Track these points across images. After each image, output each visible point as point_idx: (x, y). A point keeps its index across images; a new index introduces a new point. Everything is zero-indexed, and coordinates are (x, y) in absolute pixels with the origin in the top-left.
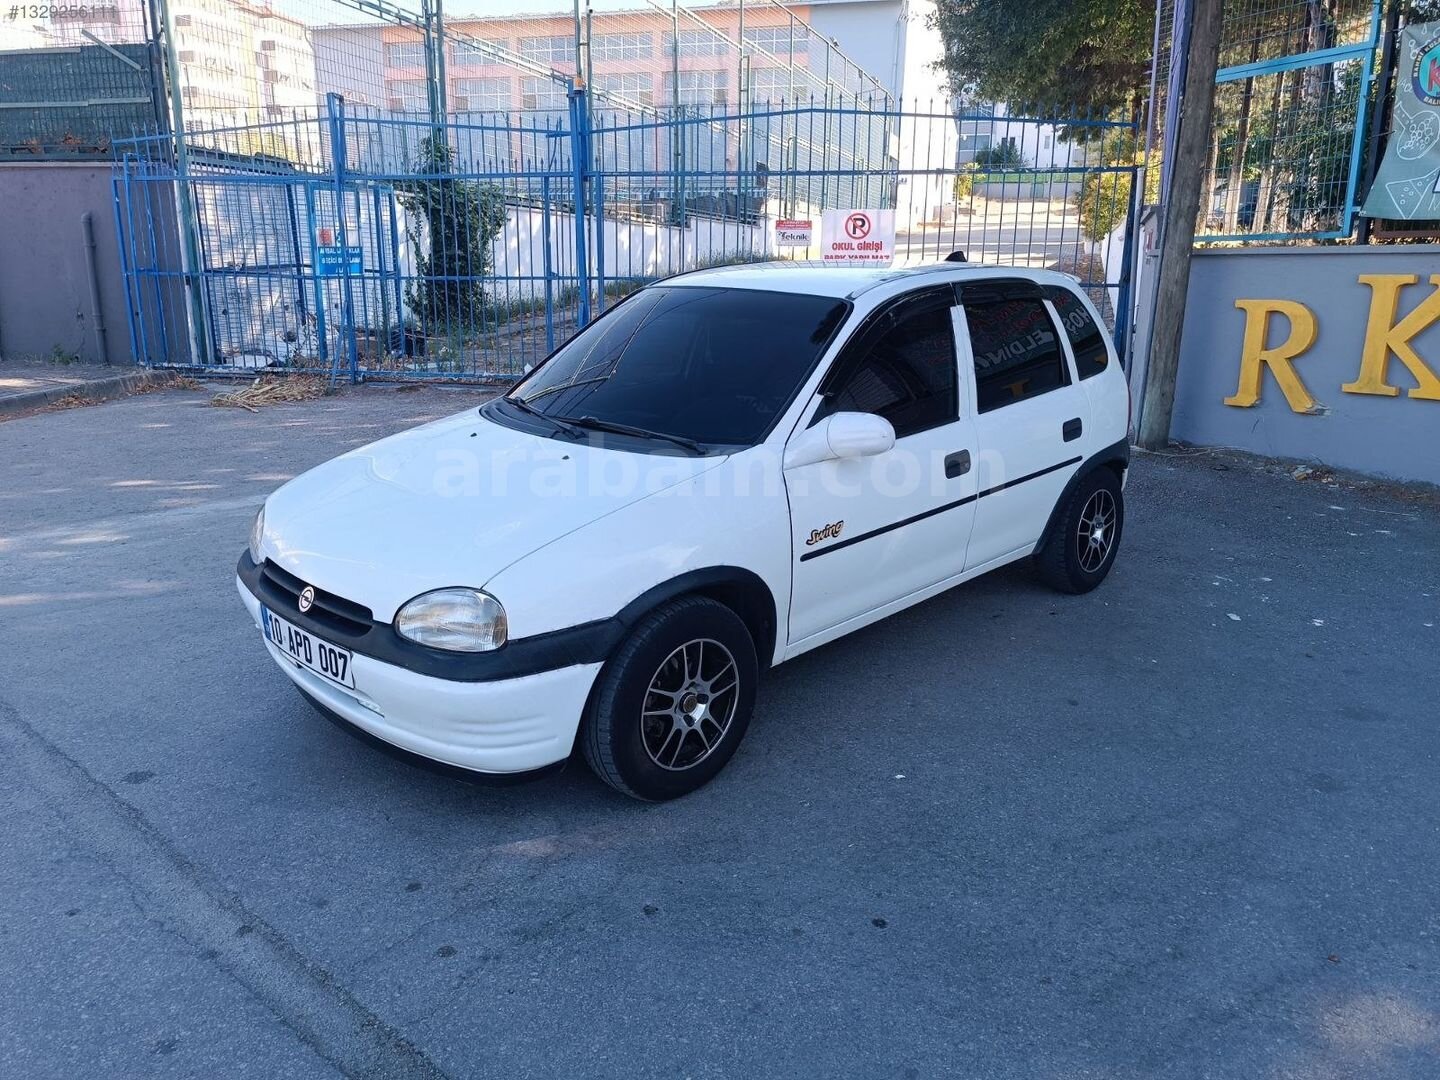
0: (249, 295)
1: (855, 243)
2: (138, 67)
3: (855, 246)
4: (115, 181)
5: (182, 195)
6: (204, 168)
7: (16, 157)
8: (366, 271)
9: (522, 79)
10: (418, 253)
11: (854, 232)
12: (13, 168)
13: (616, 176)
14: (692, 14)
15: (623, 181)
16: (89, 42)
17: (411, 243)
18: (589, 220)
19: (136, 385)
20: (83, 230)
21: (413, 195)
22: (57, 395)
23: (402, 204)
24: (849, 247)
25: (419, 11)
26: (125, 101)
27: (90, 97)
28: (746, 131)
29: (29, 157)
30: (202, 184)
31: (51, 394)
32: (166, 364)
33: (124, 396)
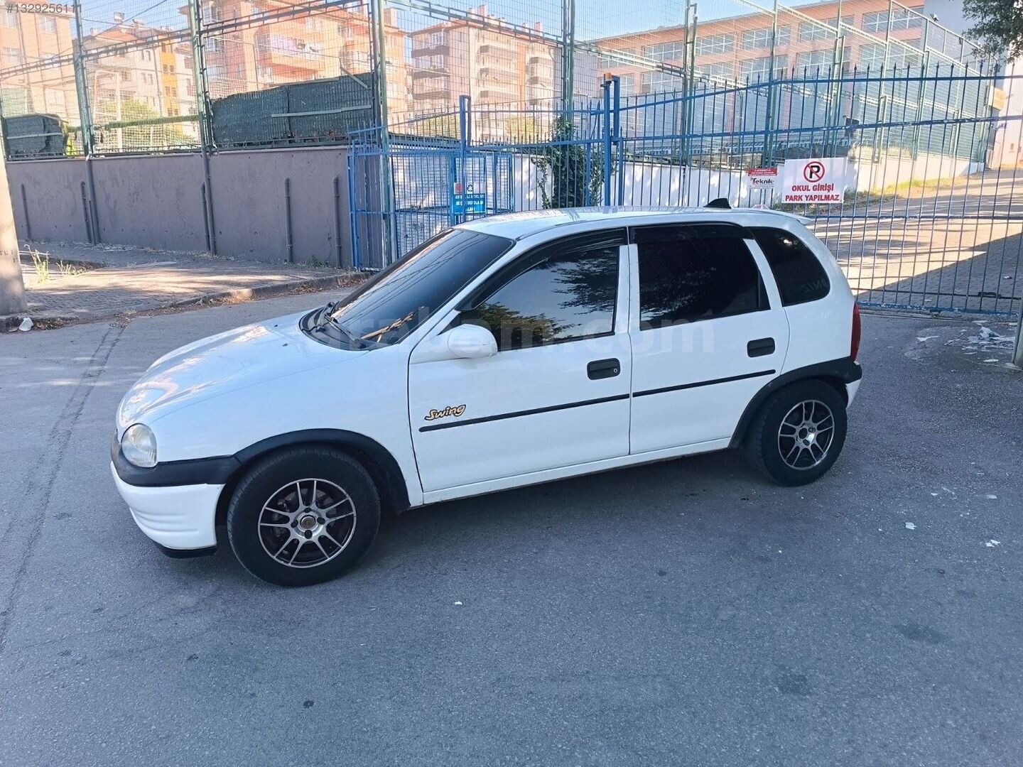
0: (423, 227)
1: (811, 185)
2: (366, 87)
3: (810, 188)
4: (349, 157)
5: (384, 165)
6: (399, 147)
7: (306, 144)
8: (488, 209)
9: (642, 74)
10: (544, 196)
11: (811, 177)
12: (303, 151)
13: (635, 140)
14: (796, 12)
15: (717, 140)
16: (344, 74)
17: (539, 189)
18: (684, 169)
19: (343, 281)
20: (333, 186)
21: (543, 157)
22: (294, 286)
23: (534, 163)
24: (806, 188)
25: (559, 33)
26: (359, 108)
27: (342, 107)
28: (835, 95)
29: (311, 144)
30: (397, 157)
31: (291, 285)
32: (367, 269)
33: (334, 288)
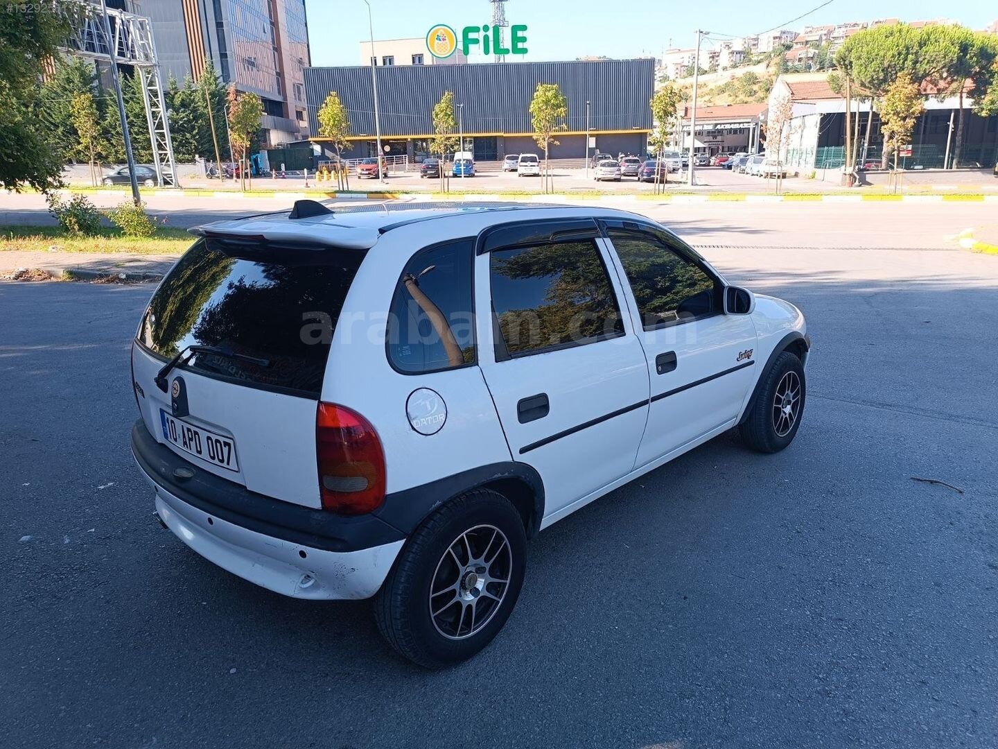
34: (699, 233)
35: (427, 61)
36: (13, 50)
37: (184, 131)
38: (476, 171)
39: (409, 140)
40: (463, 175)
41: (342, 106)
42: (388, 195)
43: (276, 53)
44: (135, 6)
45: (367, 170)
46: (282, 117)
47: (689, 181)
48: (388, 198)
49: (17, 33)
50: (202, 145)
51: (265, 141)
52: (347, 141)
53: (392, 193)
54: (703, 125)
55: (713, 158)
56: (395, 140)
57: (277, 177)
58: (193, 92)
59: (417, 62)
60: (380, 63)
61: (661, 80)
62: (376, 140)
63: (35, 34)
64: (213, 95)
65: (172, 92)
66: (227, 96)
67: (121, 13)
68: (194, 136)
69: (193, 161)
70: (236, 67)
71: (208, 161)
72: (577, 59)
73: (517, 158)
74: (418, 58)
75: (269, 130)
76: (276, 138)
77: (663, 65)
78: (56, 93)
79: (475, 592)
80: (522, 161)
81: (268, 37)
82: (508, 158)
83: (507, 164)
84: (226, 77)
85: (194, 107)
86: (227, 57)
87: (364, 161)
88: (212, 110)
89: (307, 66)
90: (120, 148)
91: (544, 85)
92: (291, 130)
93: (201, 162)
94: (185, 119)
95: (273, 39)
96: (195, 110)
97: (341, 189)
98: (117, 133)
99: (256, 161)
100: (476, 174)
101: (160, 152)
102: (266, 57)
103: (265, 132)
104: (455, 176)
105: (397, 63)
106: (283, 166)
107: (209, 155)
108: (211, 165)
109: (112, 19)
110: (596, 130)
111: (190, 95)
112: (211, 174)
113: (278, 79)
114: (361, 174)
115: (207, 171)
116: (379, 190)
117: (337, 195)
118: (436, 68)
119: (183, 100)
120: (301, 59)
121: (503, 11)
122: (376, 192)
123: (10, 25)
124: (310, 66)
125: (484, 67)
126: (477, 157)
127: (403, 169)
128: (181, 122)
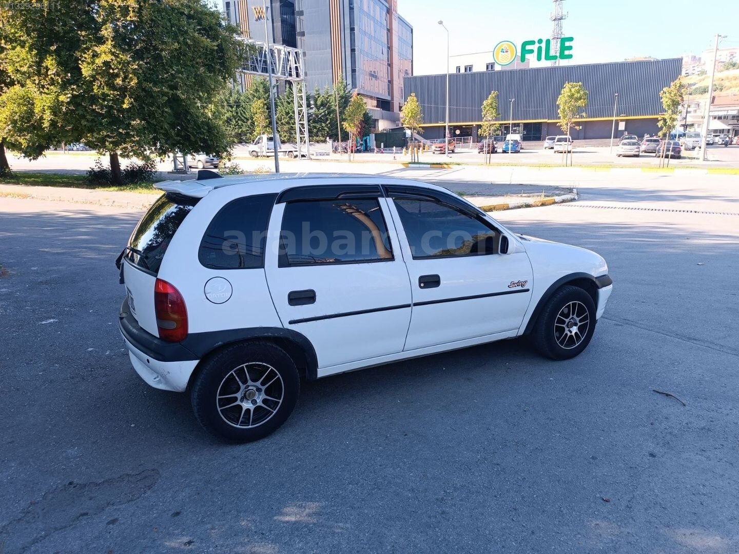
34: (681, 200)
35: (497, 68)
36: (209, 74)
37: (321, 122)
38: (522, 148)
39: (474, 125)
40: (510, 152)
41: (418, 103)
42: (445, 166)
43: (389, 68)
44: (303, 41)
45: (439, 147)
46: (389, 111)
47: (702, 158)
48: (445, 168)
49: (213, 64)
50: (332, 131)
51: (375, 127)
52: (420, 127)
53: (448, 164)
54: (728, 111)
55: (736, 138)
56: (466, 126)
57: (378, 152)
58: (329, 96)
59: (490, 69)
60: (462, 71)
61: (698, 74)
62: (445, 127)
63: (222, 64)
64: (342, 97)
65: (317, 96)
66: (351, 98)
67: (285, 47)
68: (328, 125)
69: (325, 141)
70: (362, 79)
71: (334, 141)
72: (626, 60)
73: (554, 139)
74: (490, 66)
75: (378, 120)
76: (383, 126)
77: (702, 62)
78: (249, 99)
79: (254, 402)
80: (558, 141)
81: (385, 56)
82: (550, 139)
83: (547, 143)
84: (354, 85)
85: (329, 106)
86: (355, 72)
87: (439, 141)
88: (339, 108)
89: (410, 76)
90: (282, 133)
91: (571, 83)
92: (394, 119)
93: (330, 142)
94: (323, 114)
95: (388, 58)
96: (329, 108)
97: (413, 161)
98: (282, 123)
99: (366, 141)
100: (521, 151)
101: (301, 136)
102: (383, 71)
103: (375, 121)
104: (504, 152)
105: (475, 70)
106: (382, 144)
107: (334, 137)
108: (336, 144)
109: (279, 51)
110: (626, 116)
111: (327, 98)
112: (335, 150)
113: (389, 85)
114: (435, 150)
115: (333, 148)
116: (438, 162)
117: (410, 165)
118: (501, 73)
119: (322, 101)
120: (406, 70)
121: (561, 27)
122: (437, 164)
123: (209, 59)
124: (412, 75)
125: (538, 71)
126: (525, 138)
127: (468, 147)
128: (320, 116)
